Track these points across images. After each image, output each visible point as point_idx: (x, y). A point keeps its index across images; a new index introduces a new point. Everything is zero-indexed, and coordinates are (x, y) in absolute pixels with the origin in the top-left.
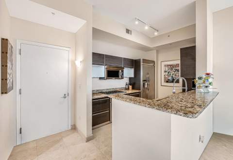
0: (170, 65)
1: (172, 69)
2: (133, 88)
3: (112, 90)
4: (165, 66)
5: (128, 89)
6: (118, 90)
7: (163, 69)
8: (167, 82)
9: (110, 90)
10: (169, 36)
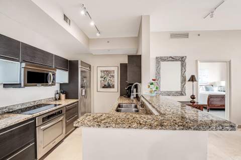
0: (107, 71)
1: (108, 75)
2: (67, 98)
3: (33, 104)
4: (101, 71)
5: (60, 99)
6: (43, 102)
7: (99, 75)
8: (103, 87)
9: (28, 106)
10: (108, 42)
